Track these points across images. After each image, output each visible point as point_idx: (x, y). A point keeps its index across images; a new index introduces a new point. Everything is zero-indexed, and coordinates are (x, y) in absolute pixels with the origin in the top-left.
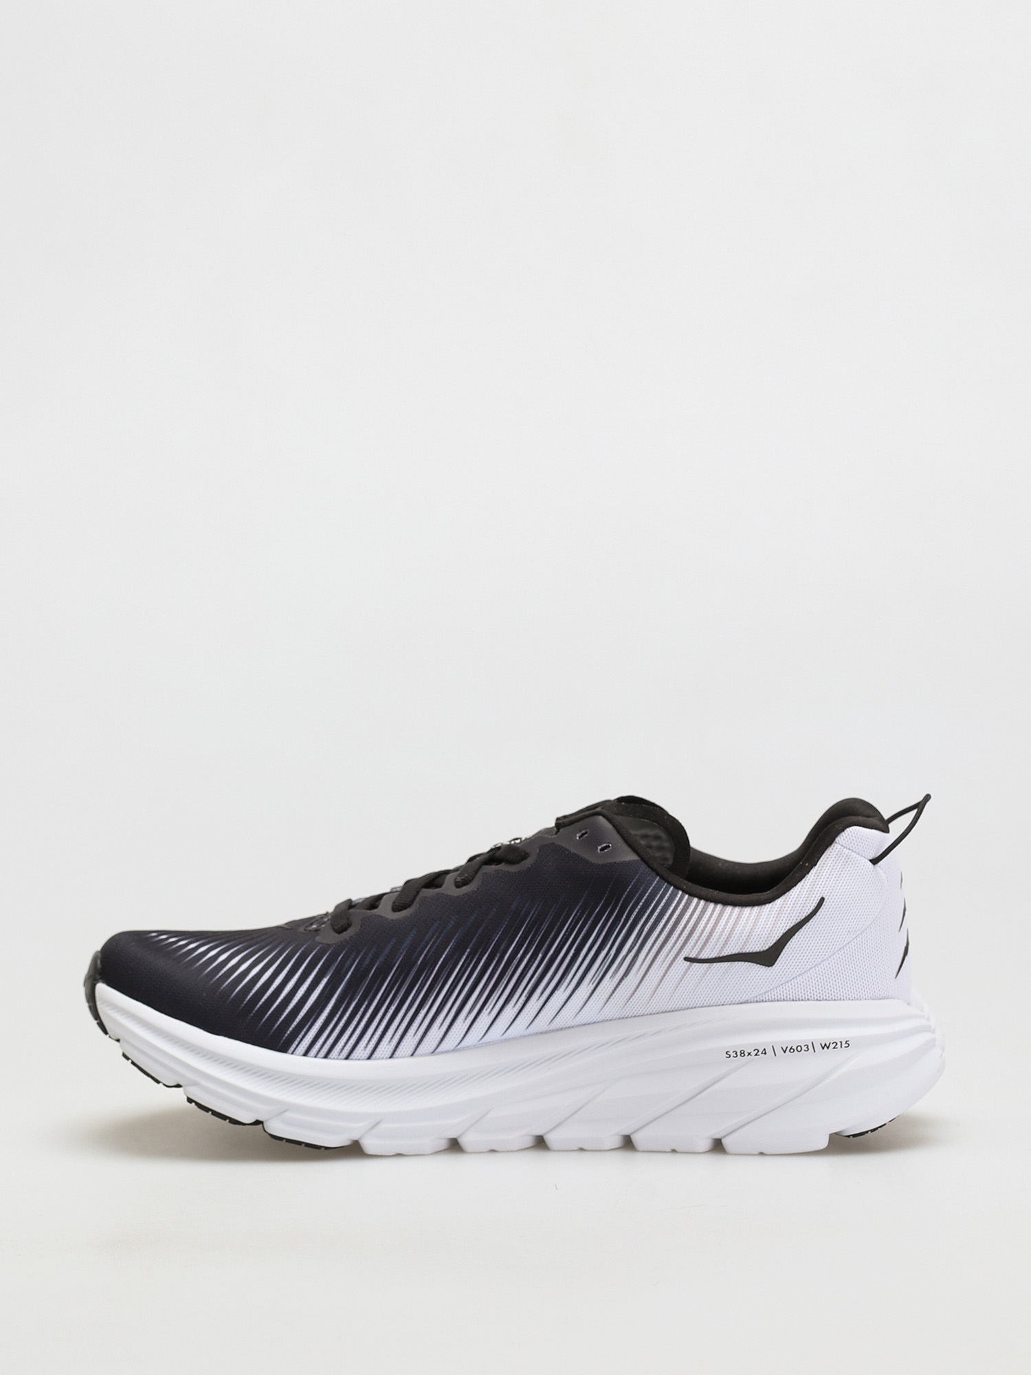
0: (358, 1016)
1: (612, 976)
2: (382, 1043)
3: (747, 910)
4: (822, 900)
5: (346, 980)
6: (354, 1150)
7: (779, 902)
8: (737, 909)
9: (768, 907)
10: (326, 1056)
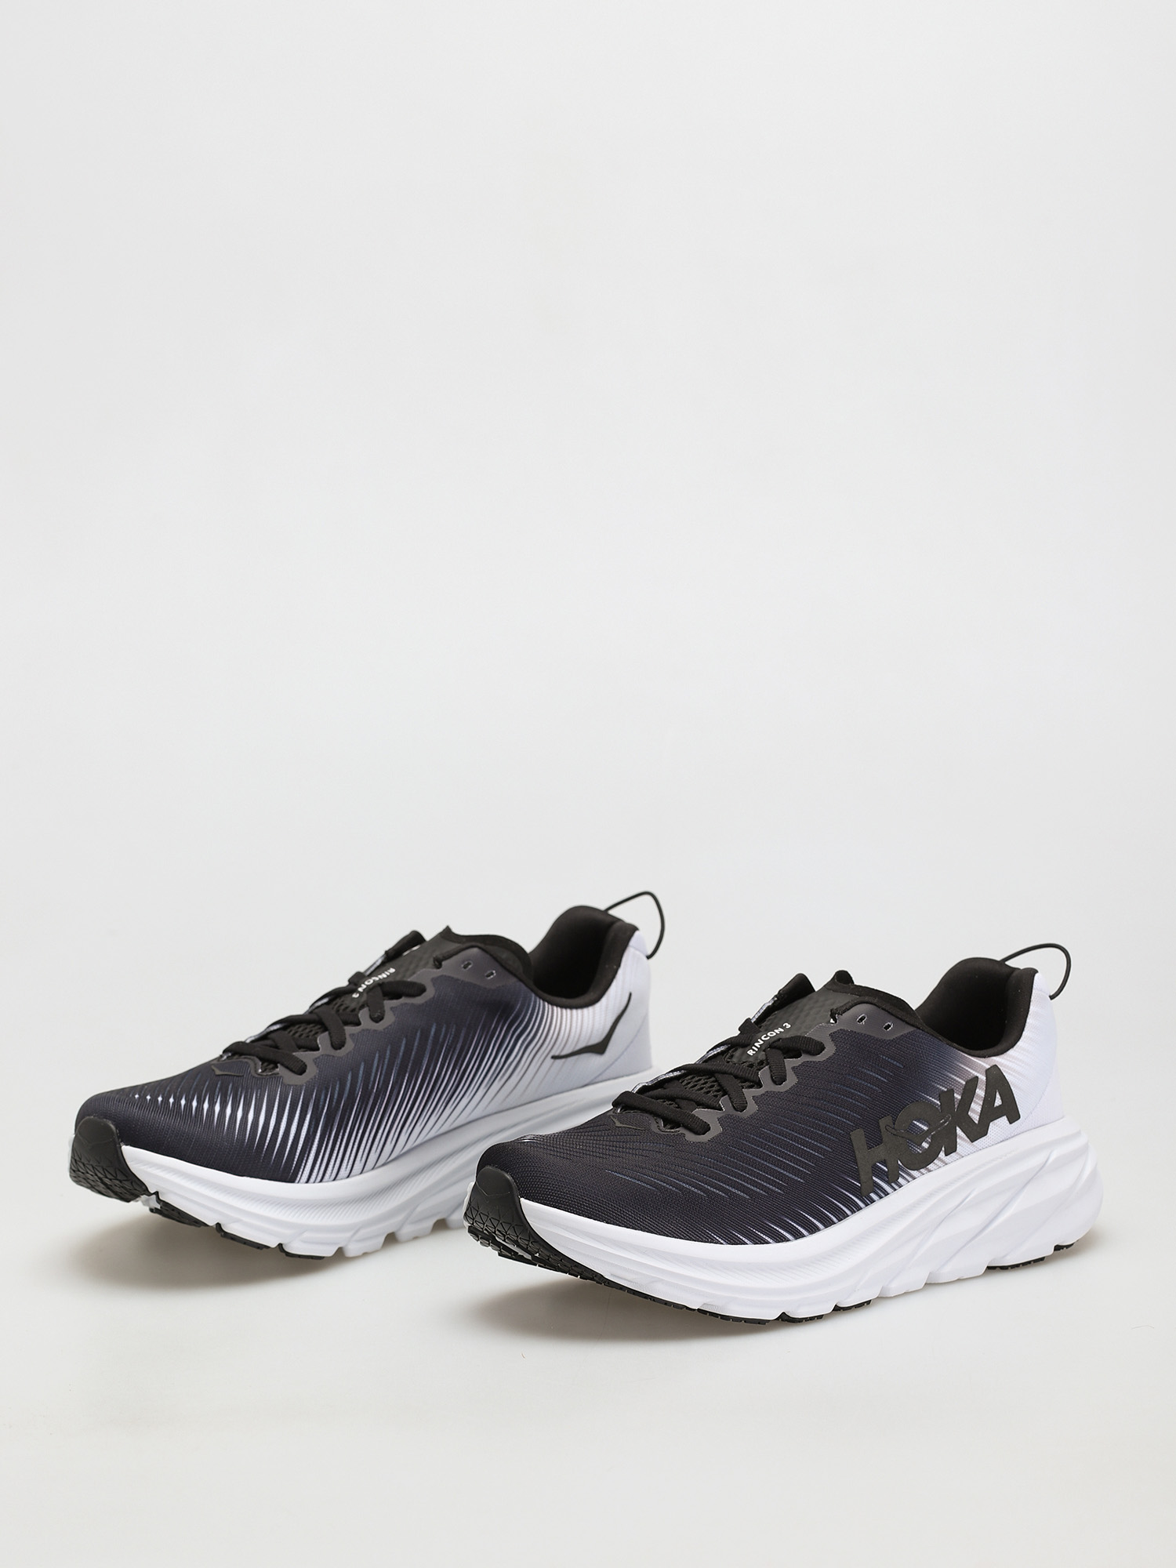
0: (338, 1143)
1: (500, 1080)
2: (356, 1162)
3: (585, 1010)
4: (630, 995)
5: (324, 1114)
6: (340, 1256)
7: (604, 1000)
8: (579, 1011)
9: (598, 1006)
10: (321, 1181)
